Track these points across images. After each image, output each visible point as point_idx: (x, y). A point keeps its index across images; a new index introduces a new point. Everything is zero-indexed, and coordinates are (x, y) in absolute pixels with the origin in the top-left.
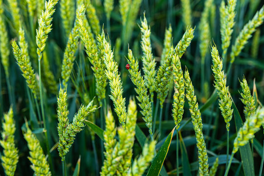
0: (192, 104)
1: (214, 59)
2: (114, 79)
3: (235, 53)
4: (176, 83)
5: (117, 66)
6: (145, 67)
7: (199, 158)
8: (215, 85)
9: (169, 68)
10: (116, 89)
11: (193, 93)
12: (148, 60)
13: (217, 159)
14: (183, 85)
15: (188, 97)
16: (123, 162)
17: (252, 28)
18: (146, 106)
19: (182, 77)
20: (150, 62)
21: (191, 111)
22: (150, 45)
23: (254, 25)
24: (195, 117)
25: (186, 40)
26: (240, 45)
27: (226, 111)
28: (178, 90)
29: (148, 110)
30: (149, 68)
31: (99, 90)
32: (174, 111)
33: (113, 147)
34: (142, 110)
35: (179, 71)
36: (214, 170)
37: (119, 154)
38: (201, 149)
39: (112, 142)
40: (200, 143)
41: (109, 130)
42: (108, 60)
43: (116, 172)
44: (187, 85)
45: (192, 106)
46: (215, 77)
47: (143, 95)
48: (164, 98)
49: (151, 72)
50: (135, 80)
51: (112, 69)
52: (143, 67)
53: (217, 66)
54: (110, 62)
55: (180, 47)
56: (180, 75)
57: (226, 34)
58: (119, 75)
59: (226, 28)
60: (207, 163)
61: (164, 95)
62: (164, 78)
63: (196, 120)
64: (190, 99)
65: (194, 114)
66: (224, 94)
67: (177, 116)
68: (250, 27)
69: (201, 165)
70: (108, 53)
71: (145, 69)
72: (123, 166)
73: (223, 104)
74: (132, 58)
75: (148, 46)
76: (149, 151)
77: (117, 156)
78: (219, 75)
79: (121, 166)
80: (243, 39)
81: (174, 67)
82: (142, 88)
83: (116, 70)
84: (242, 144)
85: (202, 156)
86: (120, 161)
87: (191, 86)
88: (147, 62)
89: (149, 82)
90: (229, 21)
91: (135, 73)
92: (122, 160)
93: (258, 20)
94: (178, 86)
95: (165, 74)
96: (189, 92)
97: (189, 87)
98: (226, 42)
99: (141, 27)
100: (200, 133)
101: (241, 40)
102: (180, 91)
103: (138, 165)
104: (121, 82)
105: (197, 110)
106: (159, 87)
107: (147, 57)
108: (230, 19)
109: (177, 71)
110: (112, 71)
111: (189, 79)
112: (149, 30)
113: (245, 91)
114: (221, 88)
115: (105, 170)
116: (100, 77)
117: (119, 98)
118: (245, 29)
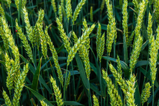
0: (51, 46)
1: (58, 23)
2: (10, 37)
3: (74, 20)
4: (41, 37)
5: (10, 31)
6: (27, 31)
7: (57, 72)
8: (60, 36)
9: (37, 30)
10: (11, 42)
11: (51, 41)
12: (28, 27)
13: (70, 73)
14: (44, 37)
15: (48, 43)
16: (16, 76)
17: (80, 6)
18: (29, 49)
19: (43, 33)
20: (29, 28)
21: (51, 50)
22: (29, 20)
23: (81, 5)
24: (53, 52)
25: (41, 15)
26: (76, 15)
27: (68, 48)
28: (42, 40)
29: (30, 51)
30: (29, 31)
31: (5, 45)
32: (42, 50)
33: (10, 69)
34: (27, 52)
35: (41, 30)
36: (69, 78)
37: (13, 72)
38: (57, 68)
39: (9, 67)
40: (56, 65)
41: (7, 61)
42: (5, 28)
43: (14, 81)
44: (47, 37)
45: (51, 47)
46: (60, 32)
47: (26, 44)
48: (39, 45)
49: (30, 33)
50: (21, 37)
51: (8, 32)
52: (26, 31)
53: (60, 27)
54: (6, 29)
55: (40, 19)
56: (42, 32)
57: (68, 10)
58: (12, 35)
59: (67, 7)
60: (61, 74)
61: (39, 44)
62: (36, 35)
63: (54, 54)
64: (49, 44)
65: (52, 51)
66: (65, 40)
67: (44, 53)
68: (79, 6)
69: (59, 76)
70: (5, 25)
71: (27, 32)
72: (16, 78)
73: (66, 45)
74: (18, 27)
75: (27, 20)
76: (26, 68)
77: (13, 73)
78: (61, 31)
79: (15, 78)
80: (77, 12)
81: (38, 29)
82: (25, 41)
83: (10, 33)
84: (70, 61)
85: (58, 71)
86: (15, 75)
87: (49, 37)
88: (28, 28)
89: (30, 38)
90: (68, 4)
91: (21, 34)
92: (16, 75)
93: (83, 2)
94: (42, 38)
95: (36, 33)
96: (48, 40)
97: (48, 38)
98: (68, 14)
99: (23, 11)
100: (56, 60)
101: (76, 13)
102: (44, 40)
103: (22, 75)
104: (13, 38)
105: (53, 48)
106: (34, 40)
107: (27, 26)
108: (69, 3)
109: (40, 30)
110: (8, 34)
111: (47, 34)
112: (27, 12)
113: (74, 37)
114: (64, 37)
115: (8, 80)
116: (5, 38)
117: (13, 46)
118: (77, 7)
